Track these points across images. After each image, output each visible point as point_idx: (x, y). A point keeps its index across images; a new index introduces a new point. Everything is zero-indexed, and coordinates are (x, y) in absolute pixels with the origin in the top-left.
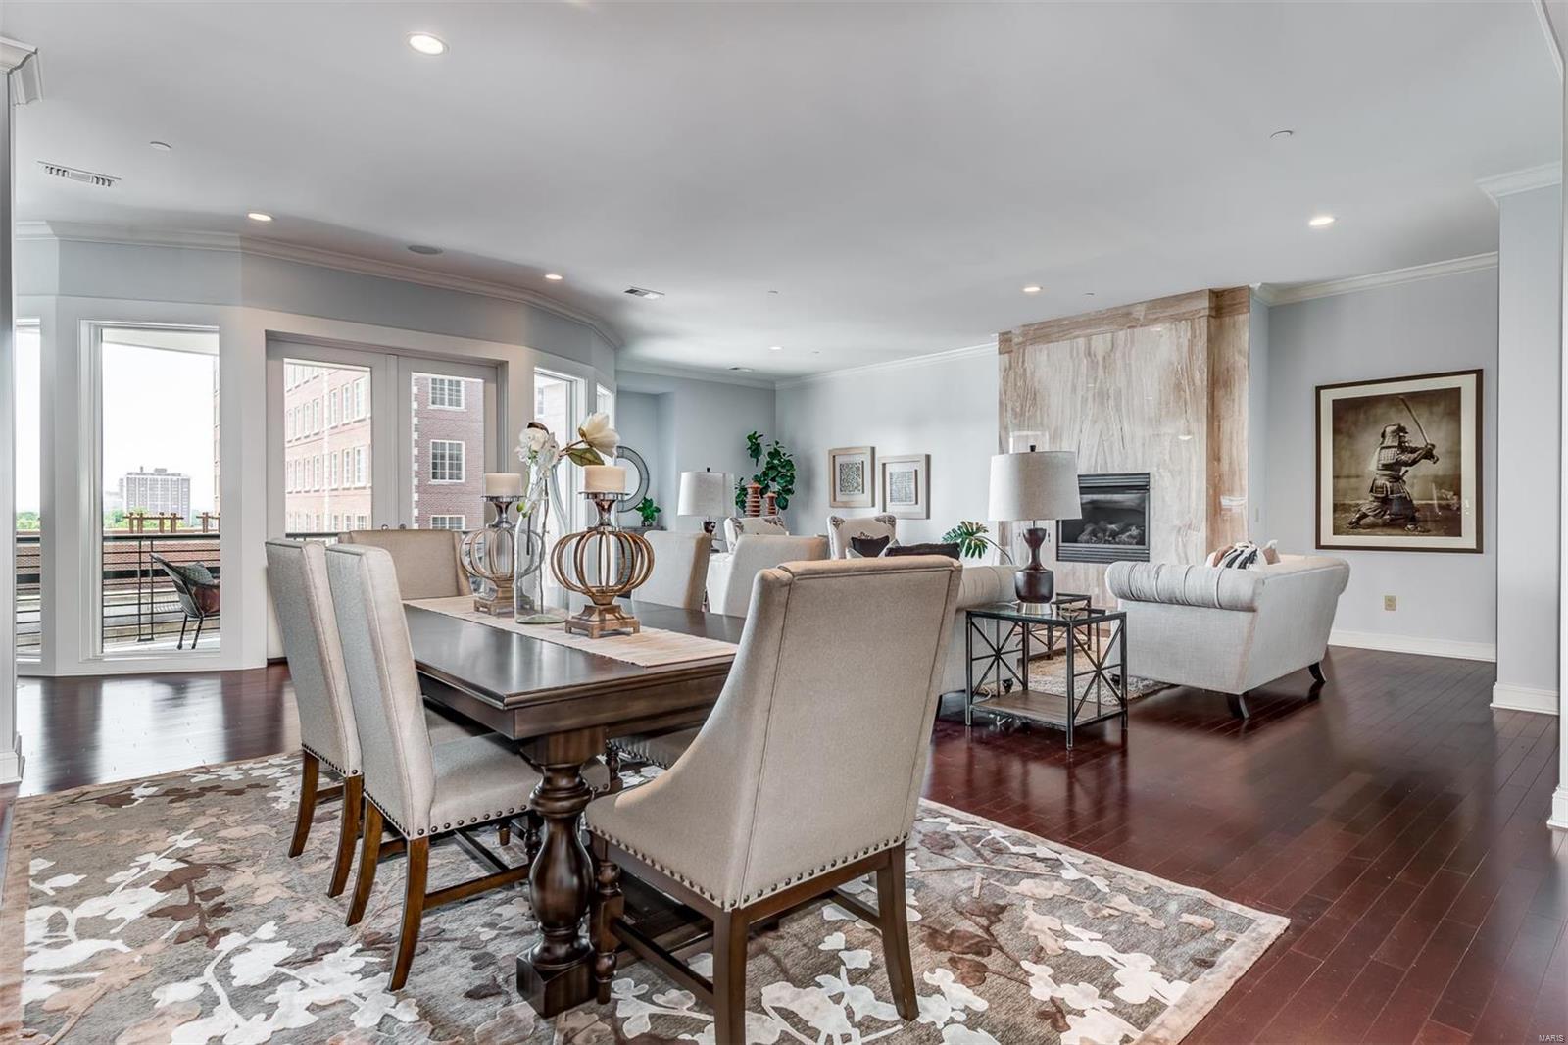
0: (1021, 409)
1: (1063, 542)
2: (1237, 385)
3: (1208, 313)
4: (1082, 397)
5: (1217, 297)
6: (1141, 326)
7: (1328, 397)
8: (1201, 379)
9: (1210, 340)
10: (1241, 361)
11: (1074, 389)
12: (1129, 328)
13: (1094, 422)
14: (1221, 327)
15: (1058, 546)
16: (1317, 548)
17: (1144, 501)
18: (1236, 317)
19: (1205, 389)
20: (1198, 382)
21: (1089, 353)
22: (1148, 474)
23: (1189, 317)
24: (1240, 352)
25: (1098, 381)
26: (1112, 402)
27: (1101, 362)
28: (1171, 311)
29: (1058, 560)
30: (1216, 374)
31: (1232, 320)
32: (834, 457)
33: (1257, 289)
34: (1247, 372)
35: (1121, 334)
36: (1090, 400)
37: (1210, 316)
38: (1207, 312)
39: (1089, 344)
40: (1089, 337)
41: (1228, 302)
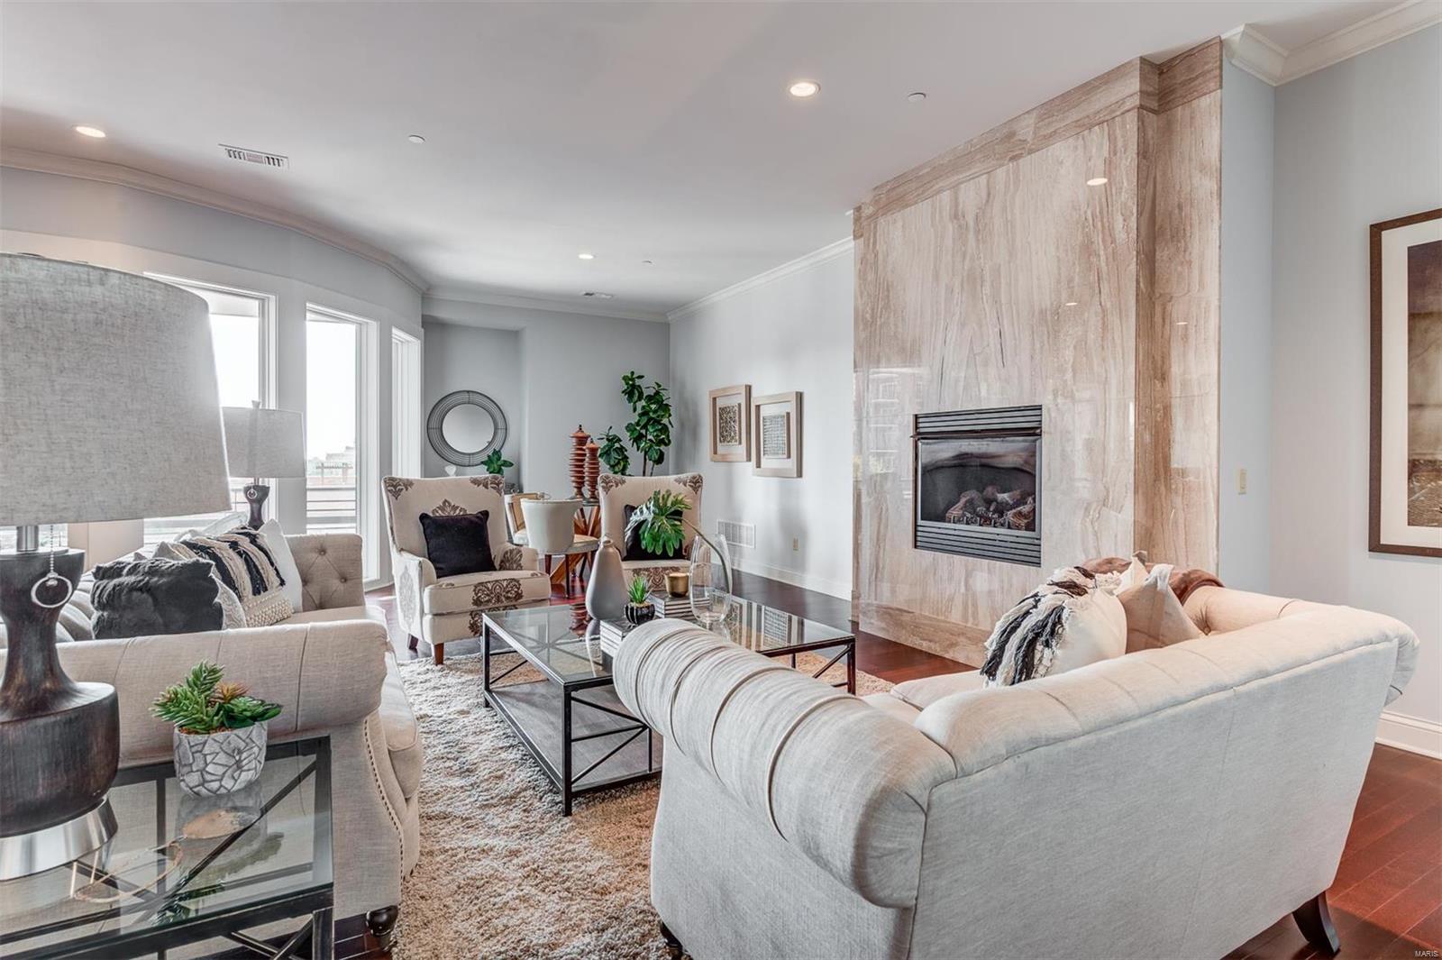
0: (872, 317)
1: (922, 519)
2: (1196, 230)
3: (1138, 103)
4: (947, 285)
5: (1161, 73)
6: (1031, 152)
7: (1397, 245)
8: (1125, 228)
9: (1143, 153)
10: (1204, 186)
11: (936, 277)
12: (1012, 159)
13: (963, 325)
14: (1168, 130)
15: (916, 526)
16: (1371, 550)
17: (1033, 454)
18: (1195, 103)
19: (1133, 246)
20: (1121, 236)
21: (956, 216)
22: (1039, 408)
23: (1106, 120)
24: (1203, 168)
25: (968, 258)
26: (987, 289)
27: (971, 224)
28: (1074, 115)
29: (916, 547)
30: (1159, 220)
31: (1187, 112)
32: (714, 399)
33: (1237, 38)
34: (1215, 202)
35: (1001, 174)
36: (957, 290)
37: (1141, 107)
38: (1136, 101)
39: (956, 199)
40: (955, 187)
41: (1180, 79)
